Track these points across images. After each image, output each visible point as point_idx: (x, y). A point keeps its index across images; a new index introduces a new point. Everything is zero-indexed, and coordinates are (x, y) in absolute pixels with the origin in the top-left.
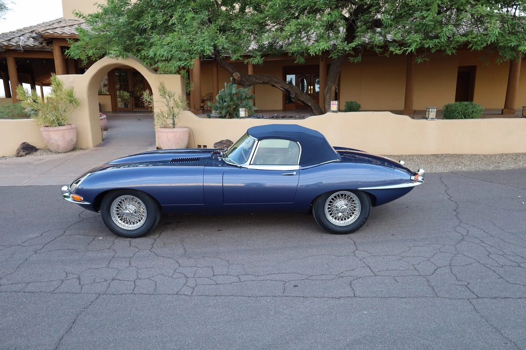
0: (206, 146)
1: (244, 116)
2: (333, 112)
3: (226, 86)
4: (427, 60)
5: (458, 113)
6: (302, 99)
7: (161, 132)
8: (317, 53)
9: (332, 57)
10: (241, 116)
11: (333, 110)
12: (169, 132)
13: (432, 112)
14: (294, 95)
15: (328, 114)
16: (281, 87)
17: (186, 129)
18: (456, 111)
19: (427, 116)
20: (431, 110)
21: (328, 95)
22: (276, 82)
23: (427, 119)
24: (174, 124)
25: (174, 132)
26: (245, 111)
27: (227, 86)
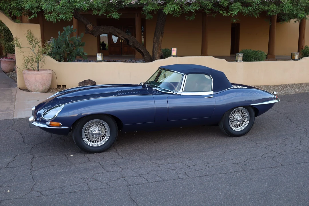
0: (65, 86)
1: (101, 60)
2: (174, 56)
3: (59, 34)
4: (239, 20)
5: (252, 57)
6: (137, 47)
7: (29, 74)
8: (170, 13)
9: (176, 15)
10: (98, 60)
11: (173, 55)
12: (37, 74)
13: (240, 56)
14: (132, 43)
15: (169, 58)
16: (122, 37)
17: (50, 72)
18: (250, 56)
19: (236, 59)
20: (239, 55)
21: (157, 44)
22: (118, 33)
23: (237, 61)
24: (38, 67)
25: (42, 74)
26: (102, 56)
27: (61, 35)
